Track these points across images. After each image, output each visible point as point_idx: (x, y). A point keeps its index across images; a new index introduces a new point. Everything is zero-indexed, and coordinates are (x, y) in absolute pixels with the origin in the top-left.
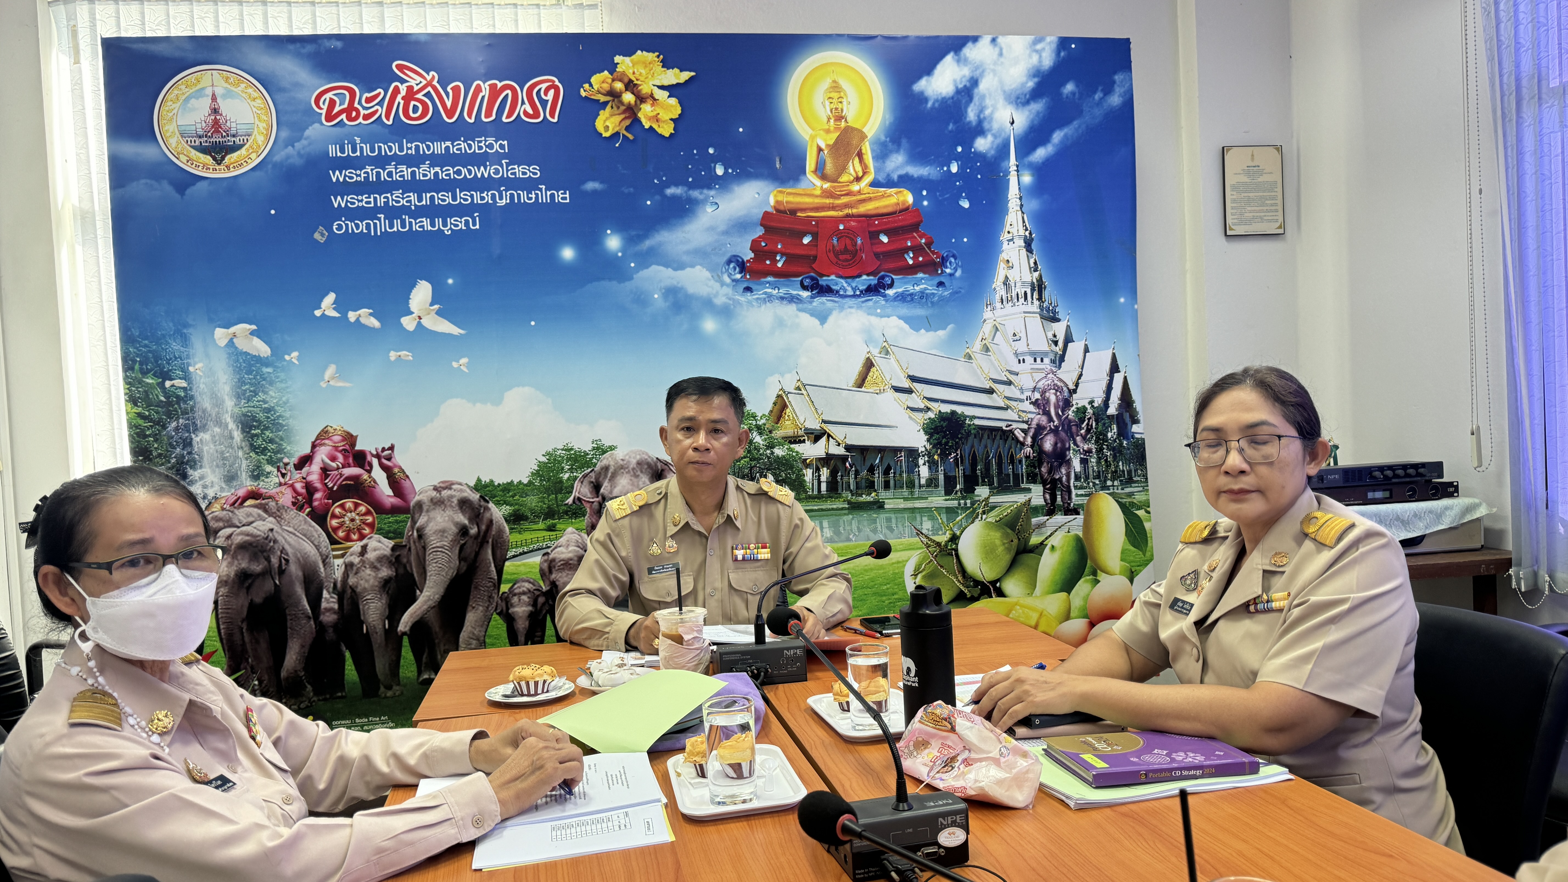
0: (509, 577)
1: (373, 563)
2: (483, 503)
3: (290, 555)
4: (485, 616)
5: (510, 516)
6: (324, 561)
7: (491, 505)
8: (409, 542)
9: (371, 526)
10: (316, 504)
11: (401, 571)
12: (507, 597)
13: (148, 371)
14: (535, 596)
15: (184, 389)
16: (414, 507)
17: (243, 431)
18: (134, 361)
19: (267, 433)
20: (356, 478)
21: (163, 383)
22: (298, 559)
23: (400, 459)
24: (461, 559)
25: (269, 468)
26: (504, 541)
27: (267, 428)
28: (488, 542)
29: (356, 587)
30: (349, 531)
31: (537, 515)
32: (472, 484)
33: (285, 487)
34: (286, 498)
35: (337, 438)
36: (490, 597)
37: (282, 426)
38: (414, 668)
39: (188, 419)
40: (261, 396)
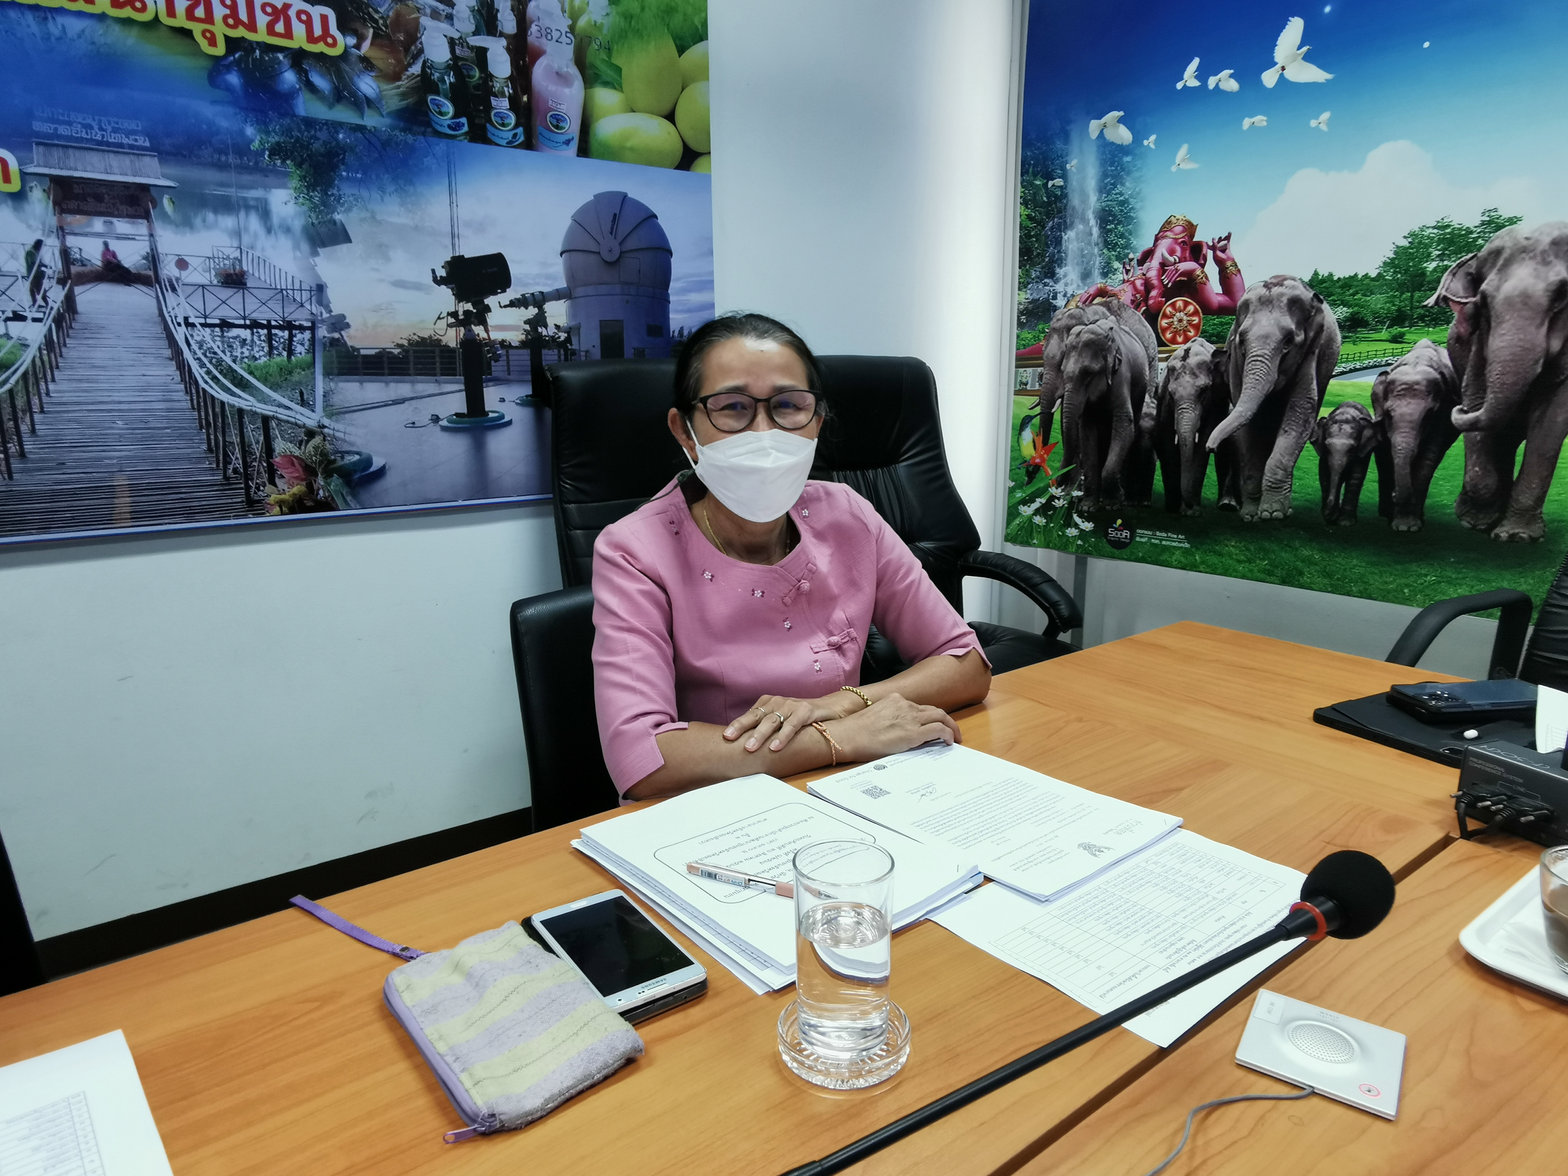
0: (1331, 399)
1: (1192, 369)
2: (1316, 303)
3: (1123, 355)
4: (1297, 443)
5: (1346, 321)
6: (1150, 364)
7: (1325, 306)
8: (1230, 348)
9: (1196, 327)
10: (1151, 302)
11: (1218, 380)
12: (1326, 424)
13: (1038, 172)
14: (1360, 425)
15: (1061, 187)
16: (1240, 307)
17: (1101, 227)
18: (1030, 164)
19: (1119, 227)
20: (1189, 274)
21: (1047, 183)
22: (1129, 360)
23: (1235, 251)
24: (1281, 370)
25: (1117, 265)
26: (1333, 354)
27: (1120, 223)
28: (1313, 353)
29: (1175, 393)
30: (1176, 333)
31: (1381, 320)
32: (1307, 279)
33: (1127, 284)
34: (1126, 297)
35: (1178, 229)
36: (1306, 421)
37: (1132, 218)
38: (1215, 490)
39: (1061, 218)
40: (1120, 188)
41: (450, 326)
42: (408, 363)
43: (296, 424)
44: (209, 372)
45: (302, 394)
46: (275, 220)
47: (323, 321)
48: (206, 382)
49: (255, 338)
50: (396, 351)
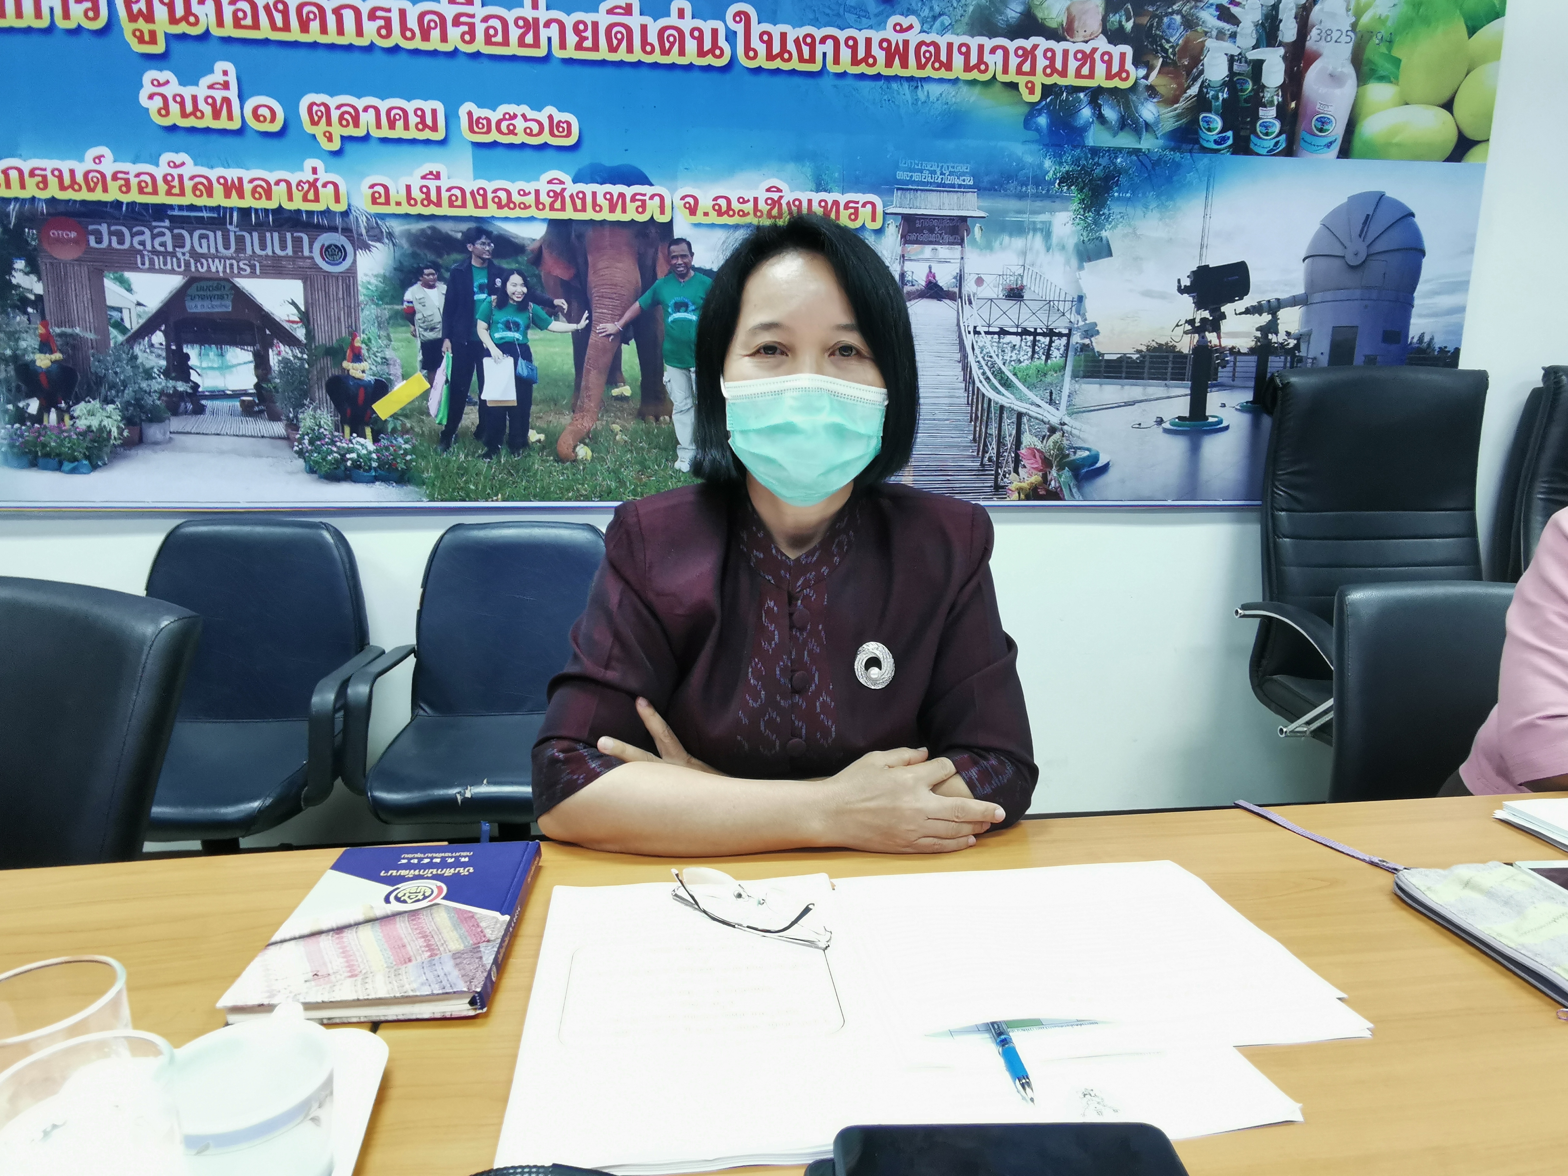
41: (1186, 333)
42: (1143, 368)
43: (1043, 421)
44: (984, 373)
45: (1051, 393)
46: (1054, 240)
47: (1078, 328)
48: (981, 382)
49: (1023, 344)
50: (1135, 357)
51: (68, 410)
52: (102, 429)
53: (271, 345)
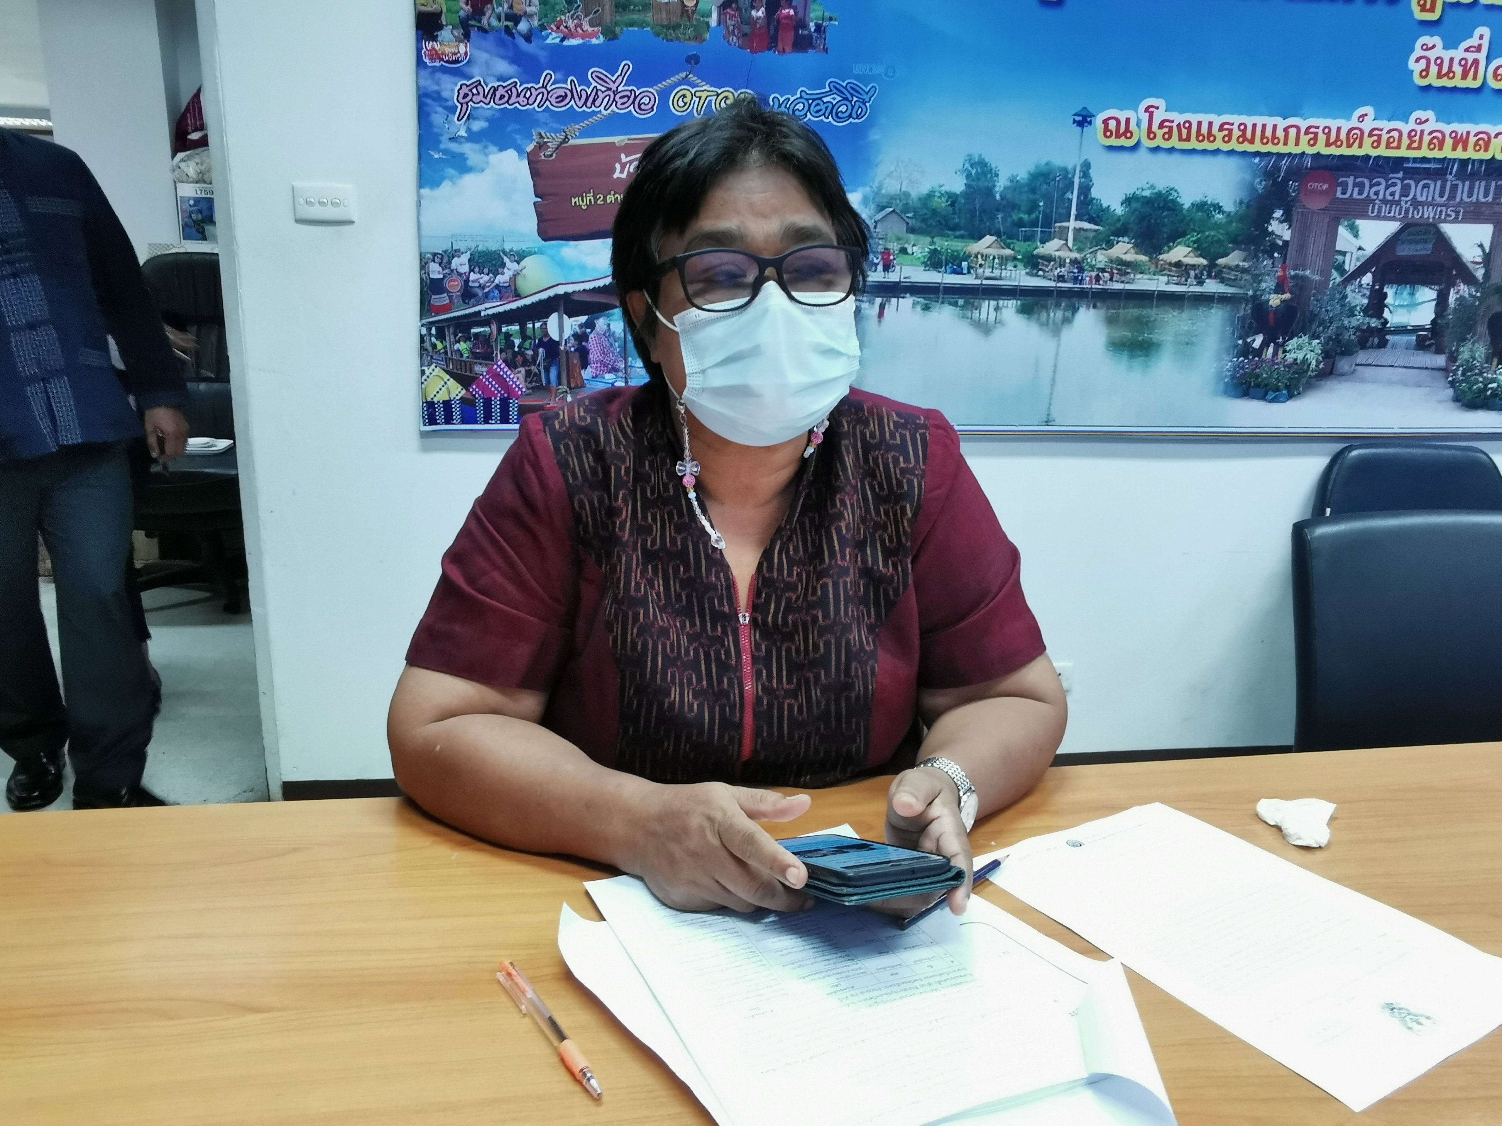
51: (1283, 345)
52: (1305, 361)
53: (1453, 285)
